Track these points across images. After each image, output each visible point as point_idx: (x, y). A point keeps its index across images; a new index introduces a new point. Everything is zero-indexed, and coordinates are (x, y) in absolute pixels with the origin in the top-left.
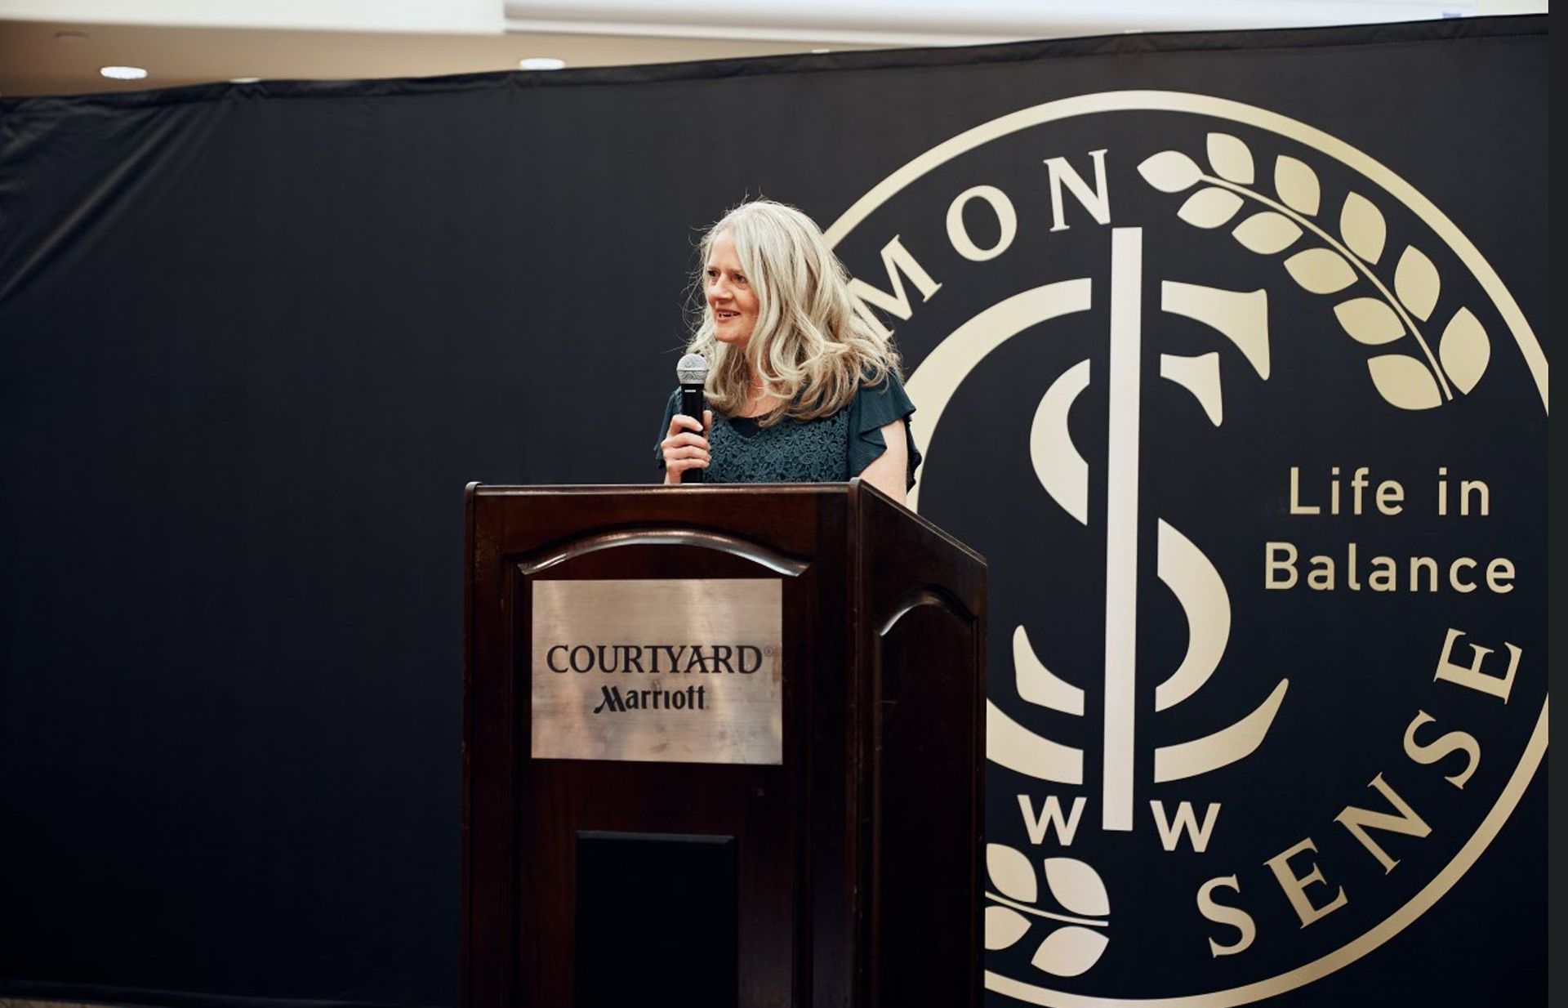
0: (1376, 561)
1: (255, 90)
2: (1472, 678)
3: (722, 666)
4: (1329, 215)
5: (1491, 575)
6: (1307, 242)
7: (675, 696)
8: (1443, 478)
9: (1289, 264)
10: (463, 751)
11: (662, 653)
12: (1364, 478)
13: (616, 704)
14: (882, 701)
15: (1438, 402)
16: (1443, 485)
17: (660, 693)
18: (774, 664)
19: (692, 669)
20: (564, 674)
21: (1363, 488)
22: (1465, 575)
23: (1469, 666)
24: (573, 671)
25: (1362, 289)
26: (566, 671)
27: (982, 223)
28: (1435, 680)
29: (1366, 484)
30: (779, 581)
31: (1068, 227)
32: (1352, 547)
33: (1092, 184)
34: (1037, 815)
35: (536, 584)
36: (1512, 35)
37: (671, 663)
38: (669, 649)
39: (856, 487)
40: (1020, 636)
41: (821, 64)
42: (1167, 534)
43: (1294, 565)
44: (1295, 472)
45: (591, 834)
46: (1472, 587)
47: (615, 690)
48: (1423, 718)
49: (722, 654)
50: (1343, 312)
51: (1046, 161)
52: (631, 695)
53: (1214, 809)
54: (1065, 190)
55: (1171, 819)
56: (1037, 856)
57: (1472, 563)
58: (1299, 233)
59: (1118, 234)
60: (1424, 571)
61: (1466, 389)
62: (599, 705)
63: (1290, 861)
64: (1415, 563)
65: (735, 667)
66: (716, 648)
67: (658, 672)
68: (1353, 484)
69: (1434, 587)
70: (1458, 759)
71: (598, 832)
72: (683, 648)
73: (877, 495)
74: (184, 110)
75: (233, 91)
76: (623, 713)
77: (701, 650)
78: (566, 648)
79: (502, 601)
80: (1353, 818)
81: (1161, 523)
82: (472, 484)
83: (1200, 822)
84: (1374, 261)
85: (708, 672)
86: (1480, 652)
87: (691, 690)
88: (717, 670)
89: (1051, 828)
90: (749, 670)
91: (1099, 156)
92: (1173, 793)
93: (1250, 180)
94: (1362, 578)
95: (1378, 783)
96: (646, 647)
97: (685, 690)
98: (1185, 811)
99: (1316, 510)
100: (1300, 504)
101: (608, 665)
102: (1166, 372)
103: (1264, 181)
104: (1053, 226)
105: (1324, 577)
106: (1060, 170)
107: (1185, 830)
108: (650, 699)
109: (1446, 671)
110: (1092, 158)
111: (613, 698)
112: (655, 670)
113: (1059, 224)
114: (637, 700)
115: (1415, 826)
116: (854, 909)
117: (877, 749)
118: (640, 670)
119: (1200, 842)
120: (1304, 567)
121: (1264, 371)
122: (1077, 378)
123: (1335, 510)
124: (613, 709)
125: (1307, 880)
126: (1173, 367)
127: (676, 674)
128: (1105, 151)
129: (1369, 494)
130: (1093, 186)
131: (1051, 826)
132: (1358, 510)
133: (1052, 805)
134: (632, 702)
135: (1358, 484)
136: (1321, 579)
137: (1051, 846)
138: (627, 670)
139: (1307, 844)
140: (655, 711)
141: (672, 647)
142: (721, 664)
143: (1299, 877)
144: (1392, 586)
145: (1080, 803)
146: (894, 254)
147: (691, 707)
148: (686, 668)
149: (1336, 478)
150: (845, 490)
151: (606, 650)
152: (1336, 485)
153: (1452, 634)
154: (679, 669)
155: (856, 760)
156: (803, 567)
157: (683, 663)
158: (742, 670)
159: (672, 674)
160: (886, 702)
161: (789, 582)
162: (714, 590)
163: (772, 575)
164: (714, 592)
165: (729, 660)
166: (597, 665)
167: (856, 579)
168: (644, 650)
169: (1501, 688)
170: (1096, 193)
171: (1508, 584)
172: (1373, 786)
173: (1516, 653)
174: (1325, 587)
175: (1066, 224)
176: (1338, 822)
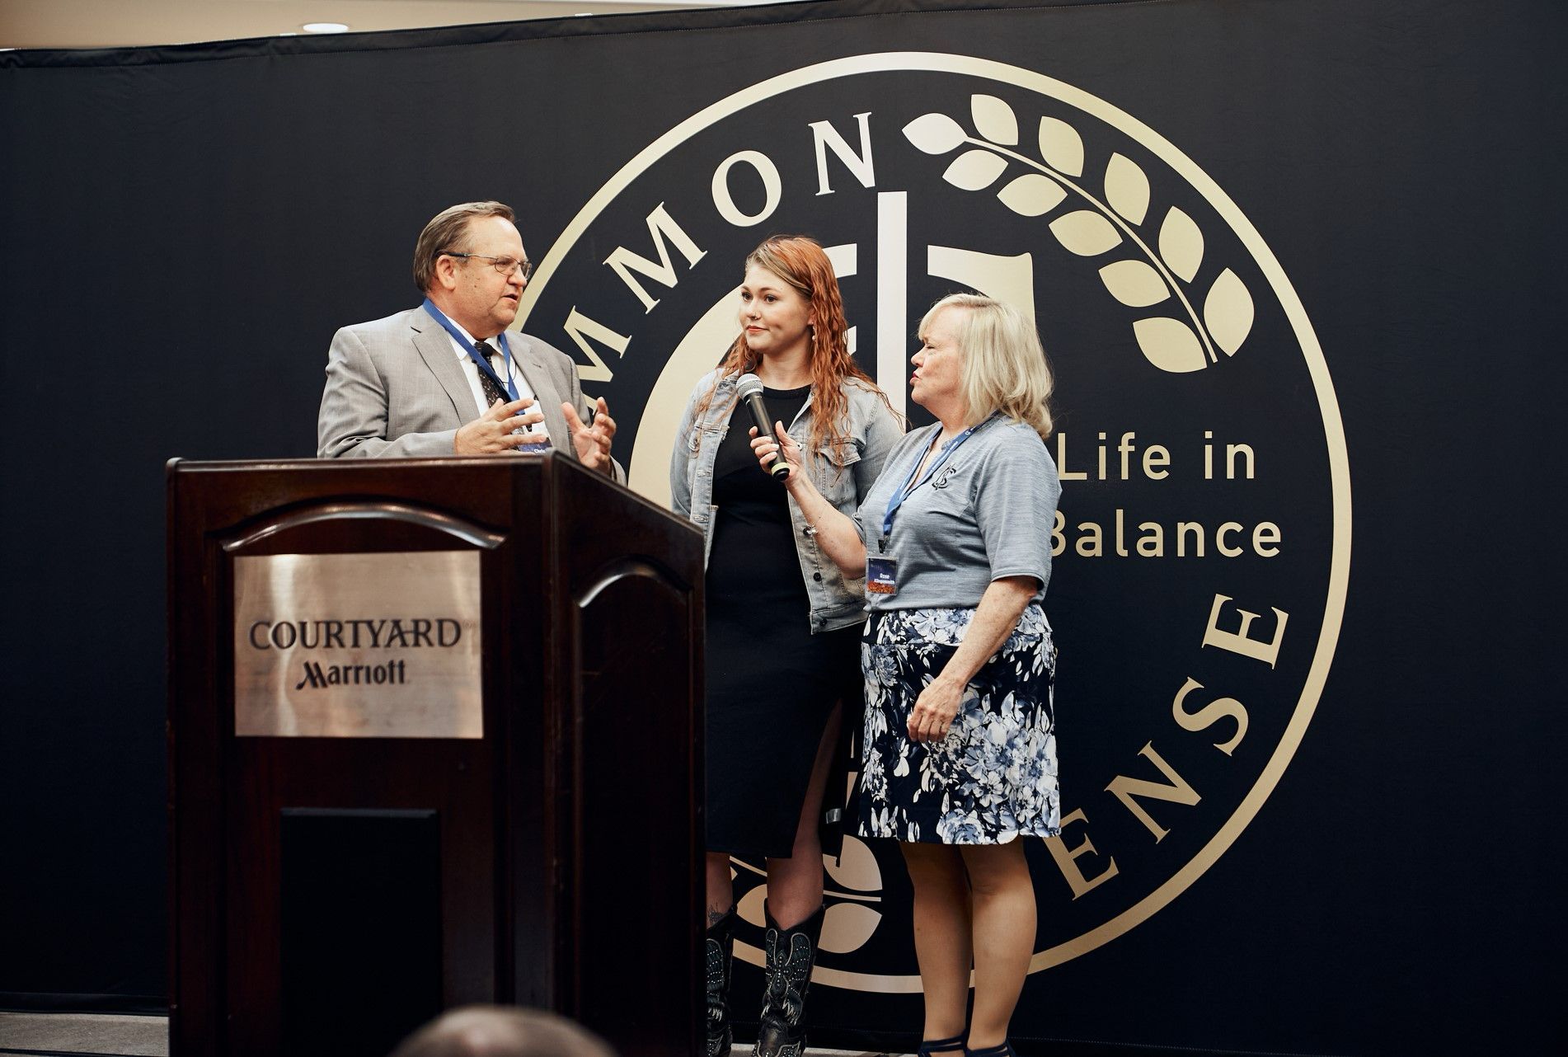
0: (1143, 527)
1: (10, 60)
2: (1240, 644)
3: (422, 640)
4: (1093, 176)
5: (1257, 539)
6: (1072, 204)
7: (376, 670)
8: (1209, 442)
9: (1056, 227)
10: (167, 730)
11: (363, 628)
12: (1131, 442)
13: (318, 680)
14: (583, 673)
15: (1204, 365)
16: (1209, 449)
17: (361, 668)
18: (473, 636)
19: (393, 643)
20: (267, 651)
21: (1130, 453)
22: (1231, 540)
23: (1236, 631)
24: (276, 647)
25: (1125, 251)
26: (268, 647)
27: (747, 189)
28: (1203, 646)
29: (1132, 448)
30: (476, 554)
31: (833, 191)
32: (1120, 513)
33: (858, 150)
35: (237, 559)
37: (371, 636)
38: (369, 623)
41: (584, 28)
43: (1061, 532)
44: (1061, 437)
45: (296, 811)
46: (1238, 551)
47: (316, 665)
48: (1191, 684)
50: (1108, 274)
51: (811, 125)
52: (333, 670)
54: (830, 153)
57: (1238, 528)
58: (1064, 195)
59: (883, 197)
60: (1191, 536)
61: (1230, 351)
62: (302, 681)
64: (1182, 528)
65: (435, 641)
66: (416, 622)
67: (359, 646)
68: (1120, 448)
69: (1201, 553)
70: (1226, 726)
71: (301, 808)
72: (383, 622)
76: (325, 689)
77: (401, 623)
78: (268, 624)
79: (205, 578)
80: (1123, 787)
82: (173, 461)
84: (1138, 221)
85: (408, 646)
86: (1248, 617)
87: (391, 665)
88: (417, 644)
90: (449, 643)
91: (863, 119)
93: (1014, 142)
94: (1130, 544)
95: (1148, 751)
96: (348, 622)
97: (385, 664)
99: (1083, 476)
100: (1067, 470)
101: (309, 642)
103: (1029, 142)
104: (818, 190)
105: (1092, 542)
106: (824, 133)
108: (351, 674)
109: (1214, 637)
110: (856, 121)
111: (315, 674)
112: (356, 644)
114: (339, 676)
115: (1185, 794)
116: (554, 881)
118: (342, 645)
120: (1072, 534)
123: (1102, 476)
124: (315, 685)
125: (1079, 851)
127: (377, 649)
128: (870, 113)
129: (1136, 459)
130: (858, 151)
132: (1125, 475)
134: (334, 678)
135: (1125, 449)
136: (1089, 546)
138: (328, 645)
139: (1078, 815)
140: (357, 686)
141: (372, 621)
142: (421, 638)
143: (1070, 848)
144: (1159, 552)
145: (852, 778)
146: (660, 220)
147: (392, 681)
148: (386, 642)
149: (1102, 443)
150: (540, 460)
151: (307, 626)
152: (1102, 450)
153: (1220, 600)
154: (379, 643)
155: (553, 731)
156: (501, 539)
157: (383, 638)
158: (441, 643)
159: (373, 649)
160: (590, 673)
161: (487, 555)
162: (412, 564)
163: (470, 546)
164: (413, 566)
165: (429, 634)
166: (299, 641)
167: (552, 550)
168: (345, 625)
169: (1268, 653)
170: (861, 158)
171: (1275, 548)
172: (1143, 755)
173: (1282, 617)
174: (1093, 554)
175: (831, 188)
176: (1109, 791)
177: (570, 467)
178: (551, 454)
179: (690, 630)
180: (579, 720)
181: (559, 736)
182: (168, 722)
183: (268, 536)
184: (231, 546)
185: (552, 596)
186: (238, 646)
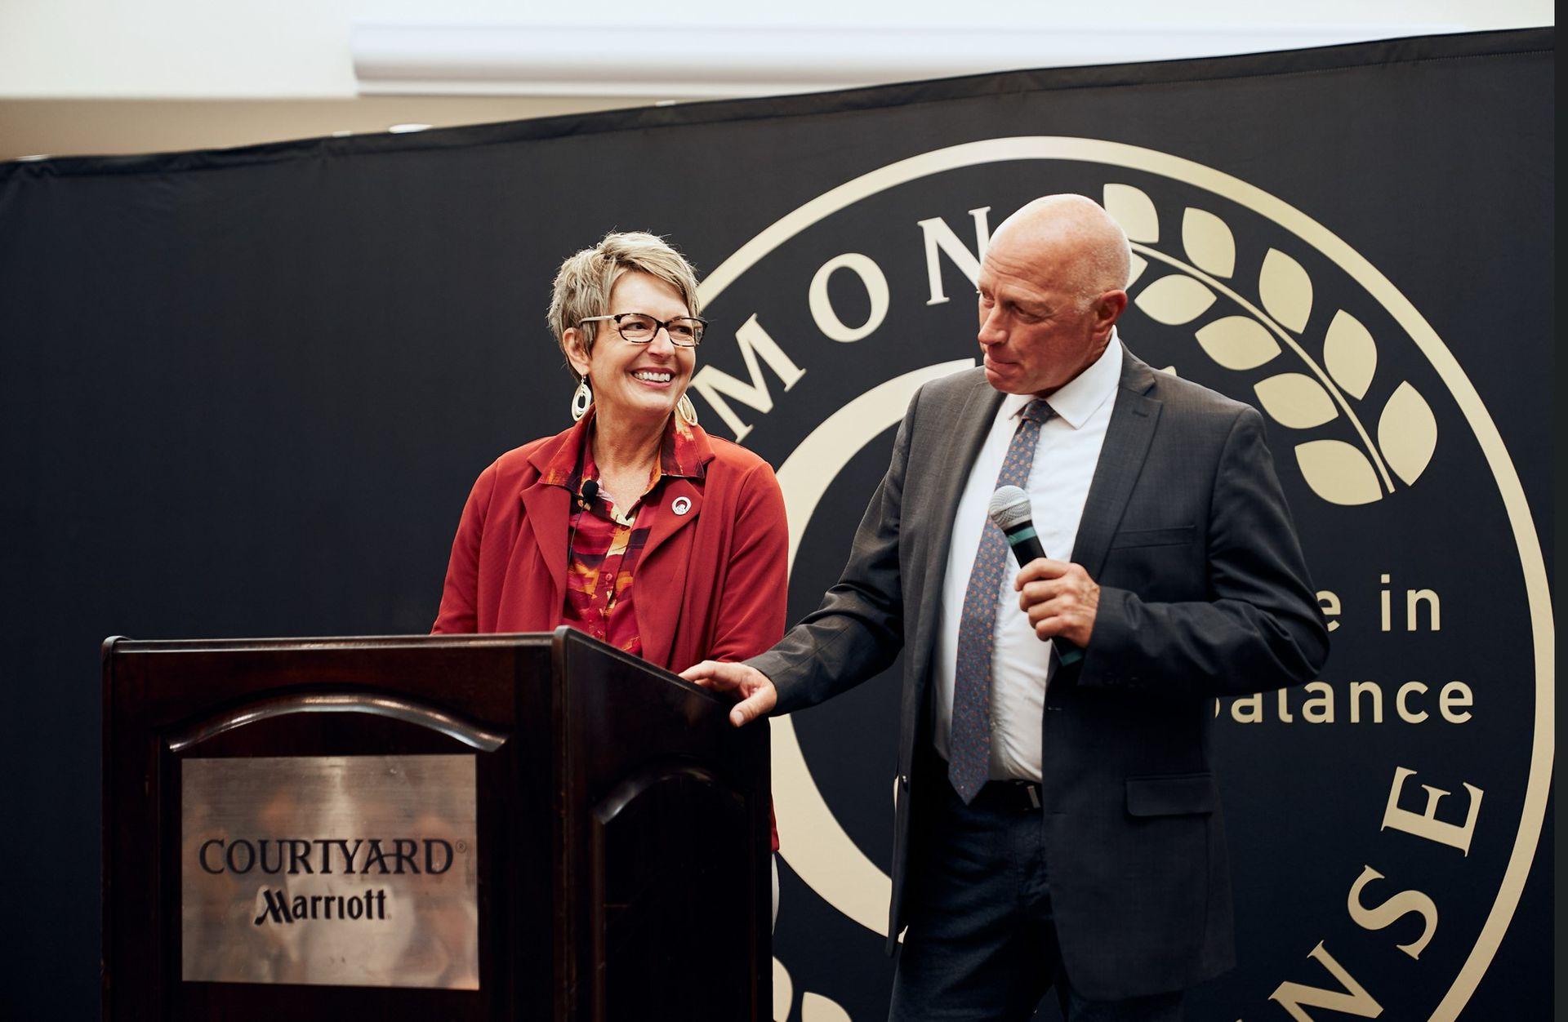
0: (1311, 687)
2: (1426, 826)
3: (406, 866)
4: (1246, 277)
5: (1445, 702)
6: (1222, 309)
7: (350, 903)
8: (1386, 587)
9: (1201, 336)
10: (102, 972)
11: (334, 849)
13: (281, 913)
14: (605, 906)
15: (1378, 496)
16: (1386, 595)
17: (333, 899)
18: (467, 861)
19: (370, 869)
20: (218, 875)
22: (1414, 703)
23: (1421, 811)
24: (230, 872)
25: (1286, 363)
26: (222, 871)
27: (849, 298)
28: (1382, 829)
30: (472, 758)
31: (947, 299)
33: (973, 248)
35: (187, 763)
36: (1454, 57)
37: (344, 860)
38: (342, 844)
39: (562, 639)
41: (666, 118)
46: (1422, 716)
47: (279, 895)
48: (1369, 874)
49: (406, 850)
50: (1265, 391)
51: (921, 223)
52: (299, 901)
54: (943, 256)
57: (1422, 688)
58: (1212, 299)
60: (1366, 698)
61: (1410, 478)
62: (262, 914)
64: (1356, 689)
65: (422, 866)
66: (399, 843)
67: (330, 872)
69: (1378, 717)
70: (1411, 924)
72: (358, 843)
73: (593, 647)
75: (24, 170)
76: (290, 924)
77: (380, 844)
78: (221, 843)
79: (147, 784)
80: (1291, 996)
82: (110, 640)
84: (1300, 329)
85: (388, 872)
86: (1435, 794)
87: (369, 895)
88: (399, 870)
90: (438, 870)
91: (980, 215)
93: (1155, 238)
94: (1295, 707)
95: (1319, 953)
96: (316, 842)
97: (362, 896)
101: (271, 866)
103: (1171, 238)
104: (929, 297)
105: (1251, 706)
106: (936, 233)
108: (321, 905)
109: (1396, 818)
110: (972, 217)
111: (278, 905)
112: (326, 870)
113: (937, 296)
114: (307, 907)
115: (1362, 1005)
118: (309, 871)
124: (277, 919)
127: (352, 875)
128: (988, 209)
130: (974, 250)
134: (299, 911)
136: (1246, 710)
138: (293, 870)
140: (328, 922)
141: (346, 841)
142: (404, 863)
144: (1329, 717)
146: (752, 337)
147: (370, 916)
148: (362, 869)
150: (549, 642)
151: (269, 845)
153: (1402, 774)
154: (354, 868)
155: (566, 983)
156: (503, 742)
157: (357, 864)
158: (429, 870)
159: (347, 875)
161: (484, 759)
162: (395, 769)
163: (463, 749)
164: (395, 772)
165: (414, 858)
166: (258, 864)
167: (564, 754)
168: (312, 845)
169: (1460, 837)
170: (979, 260)
171: (1466, 713)
172: (1313, 957)
173: (1476, 795)
174: (1251, 720)
175: (945, 296)
176: (1274, 1001)
180: (600, 966)
181: (573, 991)
182: (102, 963)
183: (222, 733)
184: (178, 745)
185: (563, 812)
186: (185, 868)
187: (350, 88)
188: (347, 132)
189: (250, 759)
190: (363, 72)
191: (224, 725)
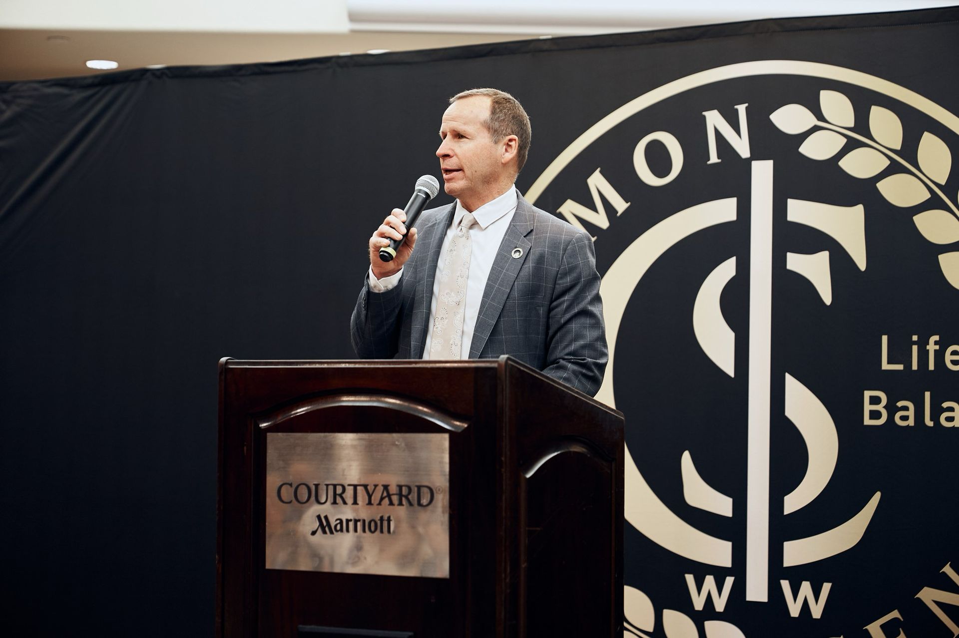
0: (945, 405)
1: (163, 74)
3: (404, 501)
4: (909, 149)
6: (893, 169)
7: (370, 523)
9: (880, 185)
10: (216, 562)
11: (360, 490)
12: (936, 343)
13: (327, 529)
14: (527, 529)
17: (359, 520)
18: (443, 499)
19: (382, 503)
20: (289, 505)
21: (935, 351)
24: (296, 503)
25: (934, 203)
26: (290, 502)
27: (658, 159)
29: (937, 347)
30: (447, 436)
31: (720, 161)
32: (927, 395)
33: (737, 129)
34: (699, 589)
35: (270, 436)
37: (367, 497)
38: (365, 487)
39: (503, 363)
40: (686, 459)
41: (546, 47)
42: (792, 384)
43: (884, 407)
44: (885, 339)
45: (308, 628)
47: (326, 517)
49: (405, 491)
50: (920, 220)
51: (704, 113)
52: (338, 521)
53: (827, 587)
54: (718, 133)
55: (795, 593)
56: (700, 618)
58: (888, 162)
59: (756, 165)
62: (315, 529)
63: (882, 627)
65: (415, 502)
66: (400, 487)
67: (358, 504)
68: (928, 347)
71: (313, 626)
72: (376, 486)
73: (522, 368)
74: (117, 88)
75: (149, 74)
76: (332, 536)
77: (389, 488)
78: (291, 485)
79: (245, 448)
80: (929, 596)
81: (787, 375)
82: (224, 359)
83: (817, 595)
85: (394, 505)
87: (382, 519)
88: (401, 504)
89: (709, 599)
90: (425, 504)
91: (742, 109)
92: (798, 575)
93: (852, 125)
94: (935, 417)
95: (948, 570)
96: (349, 485)
97: (377, 519)
98: (806, 588)
99: (900, 367)
100: (888, 363)
101: (321, 499)
102: (790, 266)
103: (862, 125)
104: (709, 159)
105: (907, 416)
106: (714, 119)
107: (806, 601)
108: (351, 524)
110: (737, 110)
111: (325, 524)
112: (355, 502)
113: (714, 159)
114: (342, 526)
117: (523, 566)
118: (345, 503)
119: (817, 611)
120: (892, 409)
121: (862, 265)
122: (727, 270)
123: (915, 367)
124: (324, 532)
126: (796, 262)
127: (371, 506)
128: (746, 105)
129: (940, 355)
130: (737, 130)
131: (709, 597)
132: (931, 367)
133: (710, 582)
134: (338, 527)
135: (932, 347)
136: (905, 419)
137: (709, 612)
138: (335, 503)
139: (895, 614)
140: (356, 534)
141: (368, 485)
142: (404, 499)
145: (729, 581)
146: (597, 182)
147: (382, 532)
148: (378, 502)
149: (915, 343)
150: (495, 365)
151: (320, 487)
152: (915, 348)
154: (372, 502)
155: (503, 576)
156: (466, 426)
157: (376, 498)
158: (419, 504)
159: (369, 506)
160: (531, 529)
161: (454, 437)
162: (398, 442)
163: (442, 430)
164: (399, 444)
165: (410, 497)
166: (313, 498)
167: (504, 434)
168: (347, 488)
170: (740, 136)
172: (944, 572)
174: (907, 424)
175: (719, 158)
176: (918, 598)
177: (519, 369)
178: (505, 359)
179: (613, 492)
180: (524, 565)
181: (508, 580)
182: (217, 557)
183: (292, 418)
184: (265, 425)
185: (503, 470)
186: (268, 500)
187: (344, 26)
188: (348, 53)
189: (309, 434)
190: (353, 17)
191: (293, 412)
